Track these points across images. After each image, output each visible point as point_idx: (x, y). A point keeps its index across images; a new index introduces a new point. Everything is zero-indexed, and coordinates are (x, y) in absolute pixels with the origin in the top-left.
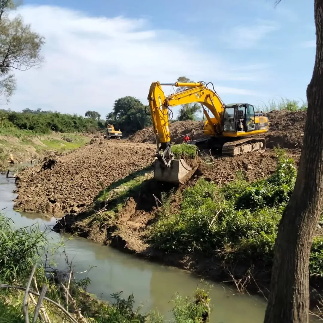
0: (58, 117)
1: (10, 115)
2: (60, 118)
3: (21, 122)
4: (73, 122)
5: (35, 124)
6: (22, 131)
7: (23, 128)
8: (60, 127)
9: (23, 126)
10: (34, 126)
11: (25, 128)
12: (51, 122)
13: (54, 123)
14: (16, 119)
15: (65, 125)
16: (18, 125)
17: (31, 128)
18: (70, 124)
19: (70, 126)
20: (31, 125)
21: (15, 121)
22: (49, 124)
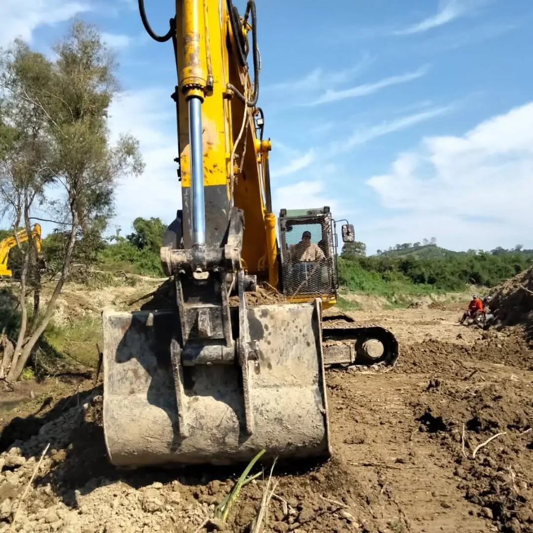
0: (485, 259)
1: (403, 261)
2: (487, 262)
3: (417, 272)
4: (512, 268)
5: (437, 274)
6: (416, 286)
7: (418, 281)
8: (485, 277)
9: (419, 278)
10: (436, 278)
11: (423, 281)
12: (469, 270)
13: (475, 270)
14: (411, 268)
15: (496, 273)
16: (412, 277)
17: (432, 281)
18: (508, 271)
19: (508, 274)
20: (432, 276)
21: (409, 271)
22: (465, 273)
